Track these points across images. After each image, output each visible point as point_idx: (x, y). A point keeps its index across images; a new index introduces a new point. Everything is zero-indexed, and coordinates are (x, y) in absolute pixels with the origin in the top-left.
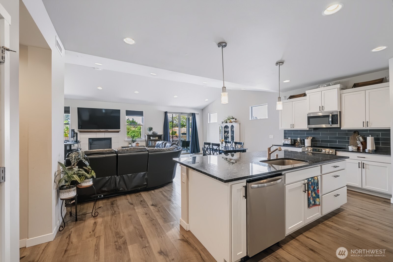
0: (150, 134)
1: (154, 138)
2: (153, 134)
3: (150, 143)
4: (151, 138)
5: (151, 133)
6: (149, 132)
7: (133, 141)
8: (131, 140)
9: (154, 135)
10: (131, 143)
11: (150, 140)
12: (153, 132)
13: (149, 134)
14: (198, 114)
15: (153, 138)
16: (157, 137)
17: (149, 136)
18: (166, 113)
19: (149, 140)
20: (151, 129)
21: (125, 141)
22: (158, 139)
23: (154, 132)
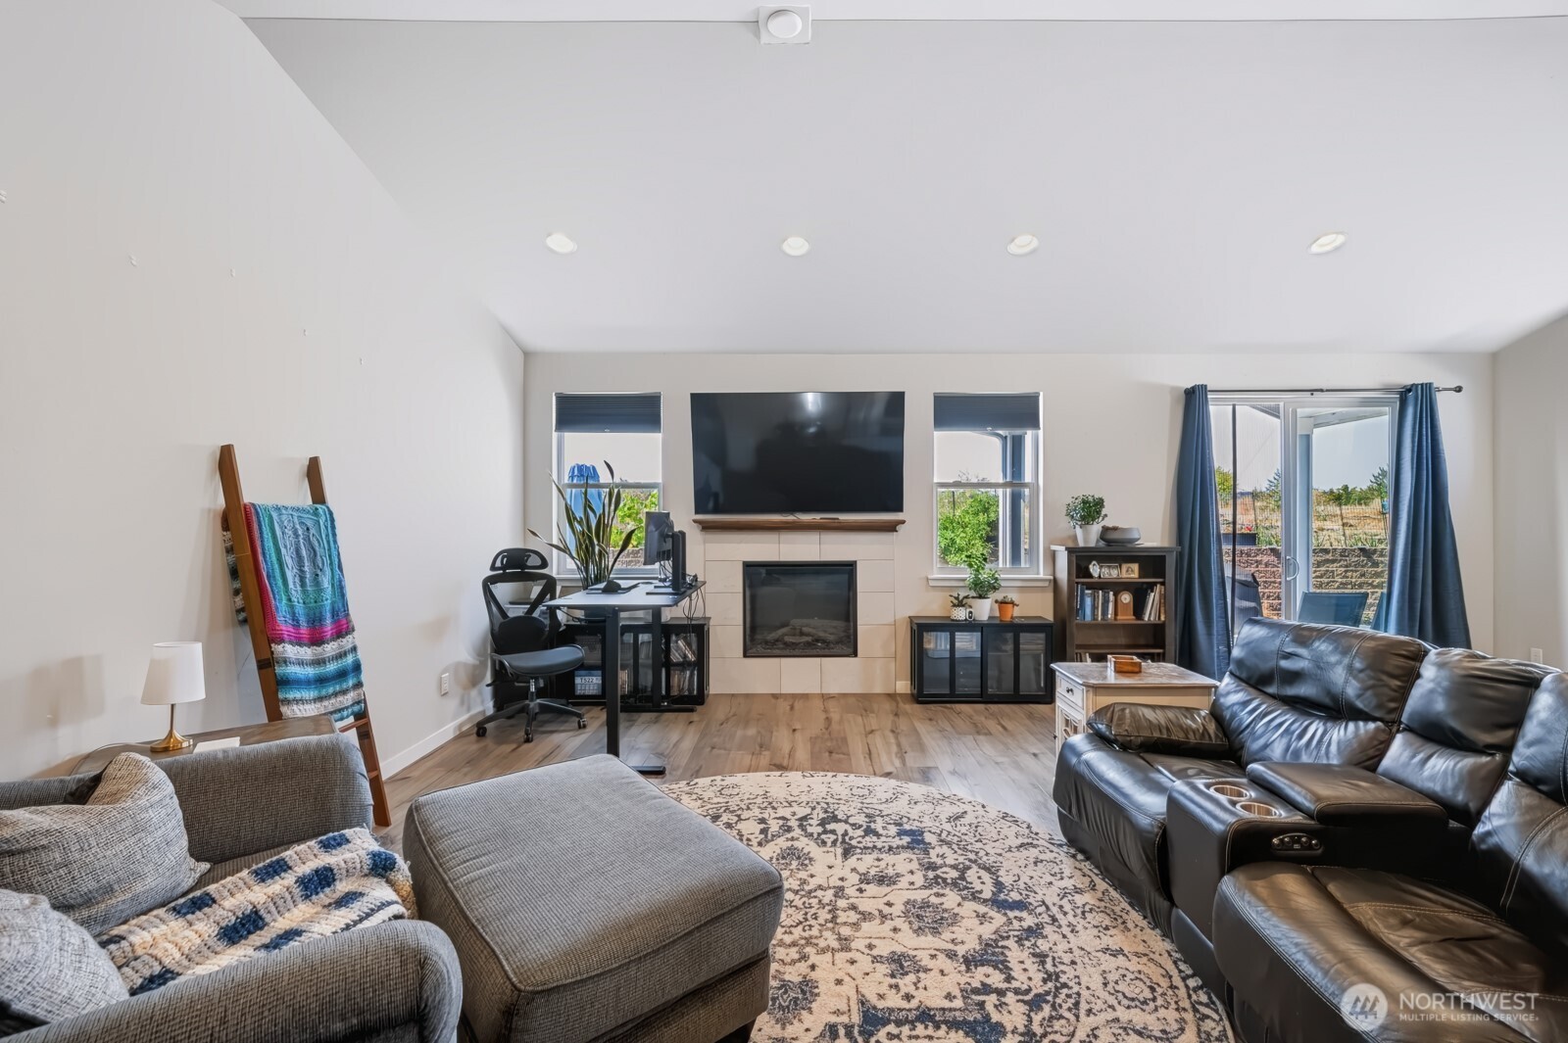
0: (1086, 540)
1: (1114, 573)
2: (1102, 544)
3: (1088, 601)
4: (1095, 569)
5: (1089, 536)
6: (1079, 531)
7: (982, 589)
8: (964, 580)
9: (1115, 548)
10: (967, 597)
11: (1090, 586)
12: (1105, 529)
13: (1081, 544)
14: (1459, 389)
15: (1105, 571)
16: (1135, 567)
17: (1081, 560)
18: (1194, 400)
19: (1083, 584)
20: (1090, 510)
21: (932, 583)
22: (1140, 577)
23: (1115, 529)
